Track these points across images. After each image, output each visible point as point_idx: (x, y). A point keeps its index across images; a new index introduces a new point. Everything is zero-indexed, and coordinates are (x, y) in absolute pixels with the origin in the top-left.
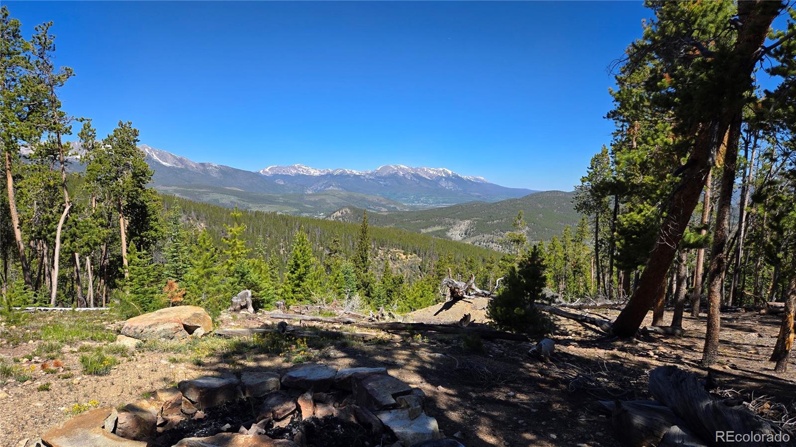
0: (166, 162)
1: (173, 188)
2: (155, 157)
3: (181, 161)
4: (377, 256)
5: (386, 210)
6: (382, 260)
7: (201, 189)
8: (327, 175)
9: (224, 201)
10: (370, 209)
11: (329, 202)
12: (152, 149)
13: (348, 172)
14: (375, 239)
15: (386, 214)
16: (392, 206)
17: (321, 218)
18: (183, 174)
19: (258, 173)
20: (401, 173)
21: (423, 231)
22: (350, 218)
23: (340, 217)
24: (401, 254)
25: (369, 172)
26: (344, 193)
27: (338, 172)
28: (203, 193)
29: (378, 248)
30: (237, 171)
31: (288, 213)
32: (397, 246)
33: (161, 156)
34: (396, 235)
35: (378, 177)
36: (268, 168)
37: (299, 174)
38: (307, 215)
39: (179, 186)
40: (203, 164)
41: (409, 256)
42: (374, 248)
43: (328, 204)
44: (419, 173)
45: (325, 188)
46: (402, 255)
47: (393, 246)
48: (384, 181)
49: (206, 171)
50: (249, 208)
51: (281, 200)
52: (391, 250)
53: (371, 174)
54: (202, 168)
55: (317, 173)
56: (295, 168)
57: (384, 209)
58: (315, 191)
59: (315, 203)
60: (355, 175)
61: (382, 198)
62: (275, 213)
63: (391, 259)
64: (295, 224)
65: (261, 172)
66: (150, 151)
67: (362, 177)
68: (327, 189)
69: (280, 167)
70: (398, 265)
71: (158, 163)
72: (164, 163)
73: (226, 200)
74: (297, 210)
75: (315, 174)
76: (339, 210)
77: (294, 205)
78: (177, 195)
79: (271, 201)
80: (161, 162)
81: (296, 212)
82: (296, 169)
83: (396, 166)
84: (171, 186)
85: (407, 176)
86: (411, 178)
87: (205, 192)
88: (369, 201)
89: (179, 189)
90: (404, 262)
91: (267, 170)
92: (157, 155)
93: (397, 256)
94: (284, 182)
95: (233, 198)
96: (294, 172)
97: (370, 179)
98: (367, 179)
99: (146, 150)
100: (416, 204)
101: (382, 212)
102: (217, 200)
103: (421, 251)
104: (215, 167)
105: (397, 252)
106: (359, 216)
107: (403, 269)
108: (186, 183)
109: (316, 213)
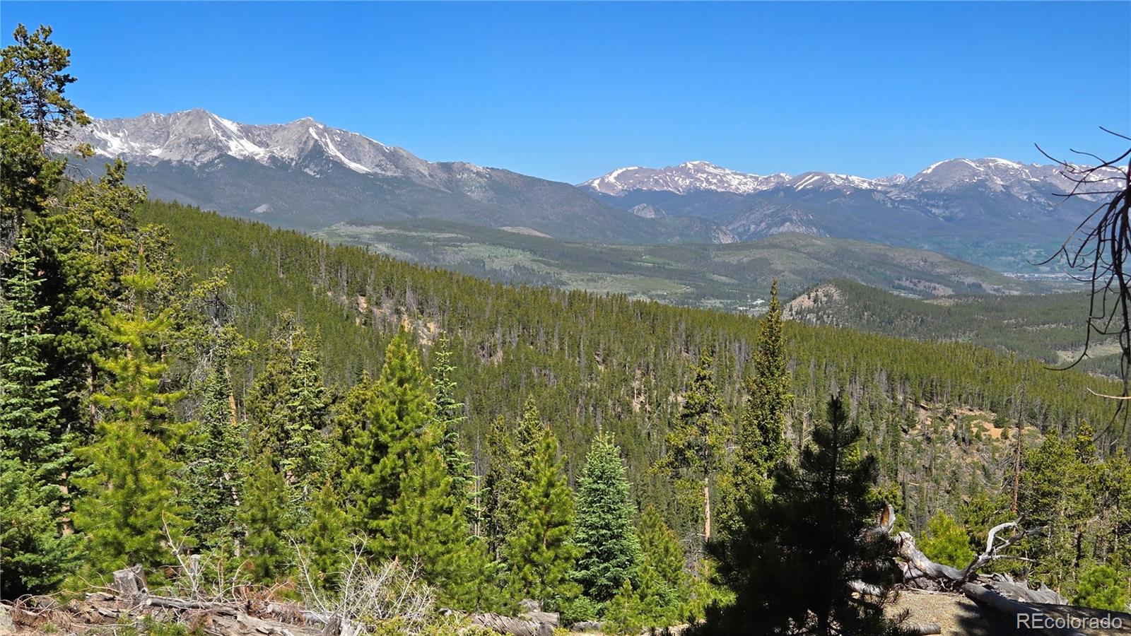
0: (359, 161)
1: (374, 229)
2: (332, 150)
3: (394, 157)
4: (913, 427)
5: (950, 292)
6: (929, 439)
7: (441, 230)
8: (776, 190)
9: (497, 265)
10: (900, 288)
11: (780, 268)
12: (325, 130)
13: (838, 182)
14: (907, 378)
15: (948, 303)
16: (969, 280)
17: (757, 312)
18: (397, 192)
19: (588, 187)
20: (999, 182)
21: (1066, 357)
22: (838, 312)
23: (810, 311)
24: (987, 425)
25: (901, 180)
26: (823, 243)
27: (809, 182)
28: (449, 242)
29: (917, 404)
30: (532, 182)
31: (664, 297)
32: (978, 401)
33: (347, 146)
34: (973, 366)
35: (928, 196)
36: (615, 174)
37: (697, 190)
38: (717, 303)
39: (387, 225)
40: (447, 167)
41: (1012, 432)
42: (904, 405)
43: (778, 272)
44: (1055, 182)
45: (769, 227)
46: (990, 426)
47: (962, 400)
48: (947, 208)
49: (452, 184)
50: (564, 284)
51: (648, 261)
52: (957, 411)
53: (906, 187)
54: (444, 176)
55: (749, 186)
56: (684, 172)
57: (942, 290)
58: (740, 235)
59: (740, 269)
60: (857, 191)
61: (936, 258)
62: (622, 298)
63: (956, 437)
64: (677, 329)
65: (596, 184)
66: (321, 134)
67: (878, 197)
68: (774, 230)
69: (646, 170)
70: (977, 458)
71: (339, 165)
72: (353, 166)
73: (502, 261)
74: (690, 290)
75: (742, 188)
76: (807, 291)
77: (680, 276)
78: (382, 248)
79: (617, 264)
80: (346, 161)
81: (687, 296)
82: (689, 175)
83: (981, 162)
84: (368, 225)
85: (1015, 190)
86: (1030, 197)
87: (451, 239)
88: (896, 266)
89: (387, 231)
90: (996, 449)
91: (611, 179)
92: (337, 145)
93: (975, 430)
94: (657, 211)
95: (522, 257)
96: (684, 182)
97: (903, 201)
98: (893, 201)
99: (312, 131)
100: (1047, 275)
101: (937, 297)
102: (479, 262)
103: (1051, 416)
104: (478, 173)
105: (975, 417)
106: (866, 308)
107: (992, 468)
108: (406, 216)
109: (741, 297)
